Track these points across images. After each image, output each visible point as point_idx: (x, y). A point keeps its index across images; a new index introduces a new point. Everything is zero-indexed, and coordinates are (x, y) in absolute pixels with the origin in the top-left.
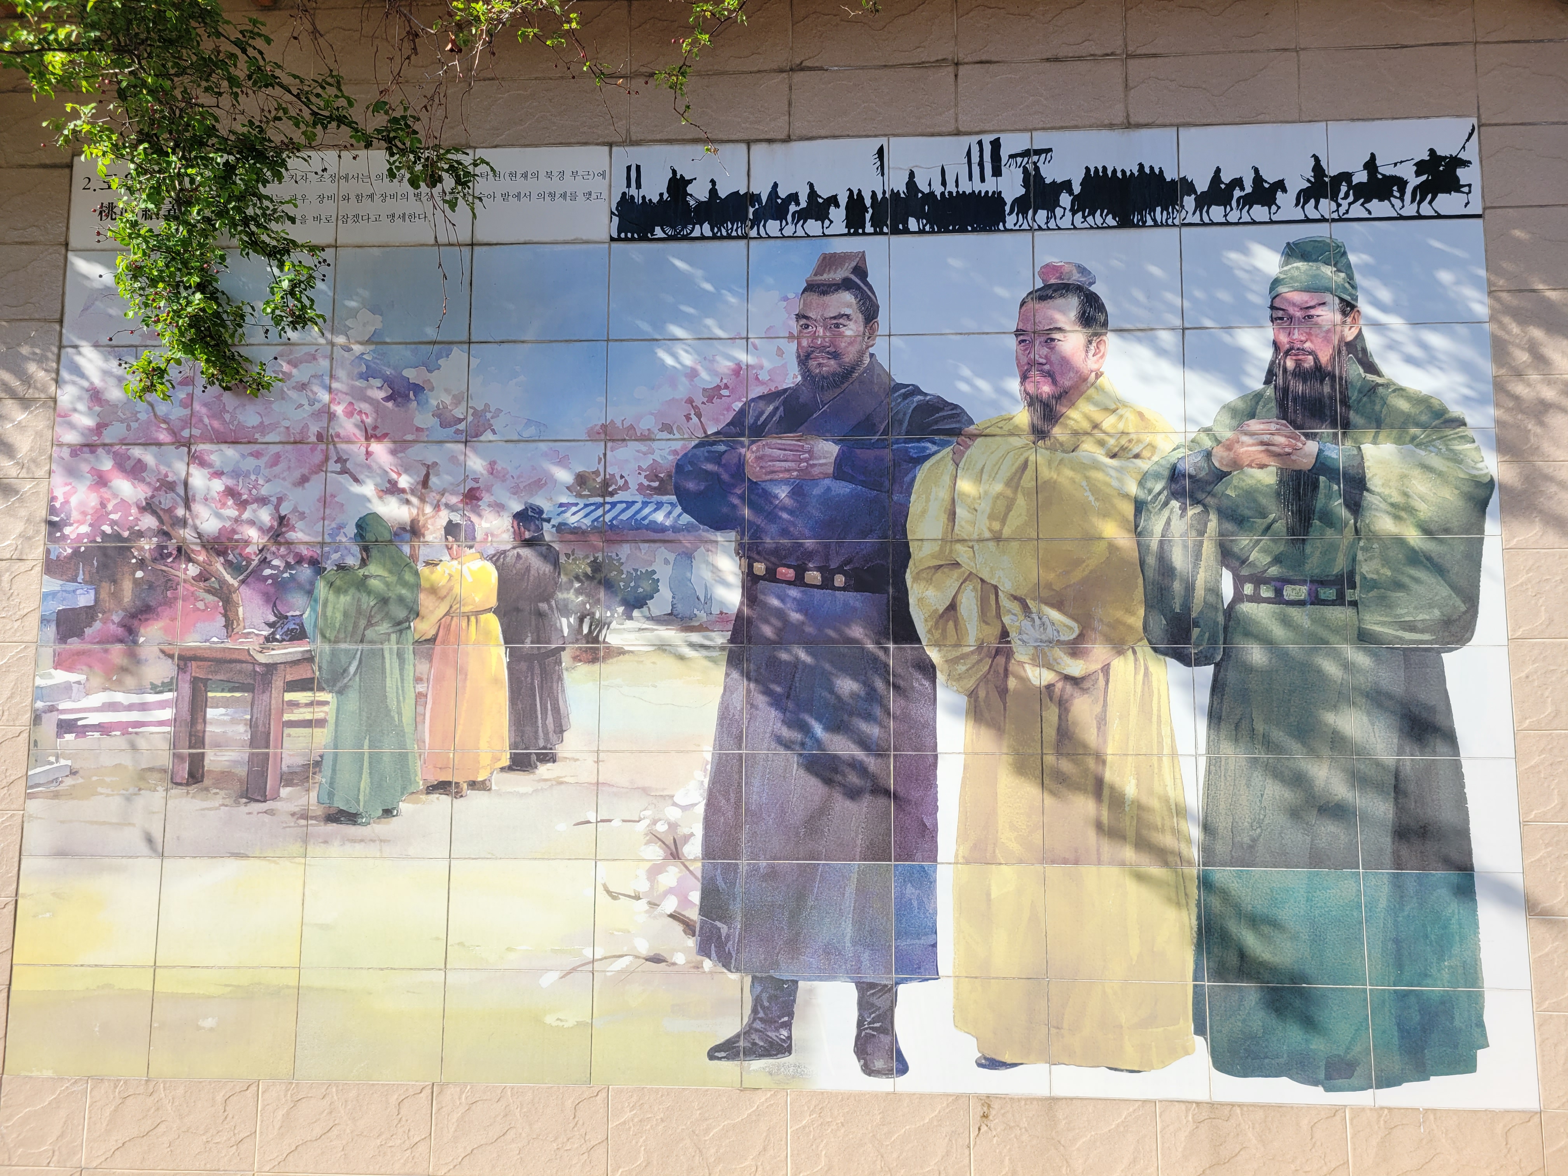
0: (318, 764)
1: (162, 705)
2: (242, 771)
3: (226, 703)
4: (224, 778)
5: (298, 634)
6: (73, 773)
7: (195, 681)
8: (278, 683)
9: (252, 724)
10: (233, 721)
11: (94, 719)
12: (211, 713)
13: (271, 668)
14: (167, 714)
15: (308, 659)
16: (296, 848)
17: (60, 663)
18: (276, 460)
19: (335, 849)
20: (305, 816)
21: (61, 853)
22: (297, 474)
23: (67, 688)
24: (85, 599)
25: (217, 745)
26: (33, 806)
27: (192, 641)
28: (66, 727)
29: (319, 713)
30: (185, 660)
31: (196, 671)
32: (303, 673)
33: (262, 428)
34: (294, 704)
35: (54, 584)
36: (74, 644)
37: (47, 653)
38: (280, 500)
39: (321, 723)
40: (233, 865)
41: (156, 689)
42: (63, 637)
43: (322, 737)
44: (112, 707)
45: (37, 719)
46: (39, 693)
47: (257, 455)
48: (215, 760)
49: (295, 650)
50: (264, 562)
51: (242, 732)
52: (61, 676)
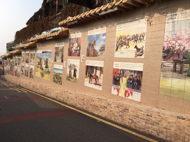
0: (187, 71)
1: (172, 64)
2: (180, 71)
3: (178, 65)
4: (178, 71)
5: (186, 58)
6: (165, 70)
7: (175, 63)
8: (183, 63)
9: (181, 67)
10: (179, 66)
11: (166, 65)
12: (177, 65)
13: (183, 62)
14: (173, 65)
15: (186, 61)
16: (185, 78)
17: (164, 60)
18: (184, 41)
19: (188, 79)
20: (185, 75)
21: (163, 76)
22: (186, 43)
23: (164, 63)
24: (166, 55)
25: (177, 68)
26: (161, 72)
27: (175, 59)
28: (164, 66)
29: (187, 66)
30: (174, 61)
31: (176, 61)
32: (186, 62)
33: (183, 38)
34: (185, 65)
35: (163, 54)
36: (165, 59)
37: (163, 59)
38: (184, 45)
39: (187, 67)
40: (178, 79)
41: (172, 63)
42: (164, 58)
43: (187, 68)
44: (168, 64)
45: (162, 65)
46: (162, 63)
47: (182, 41)
48: (177, 70)
49: (185, 60)
50: (182, 52)
51: (180, 67)
52: (164, 62)
